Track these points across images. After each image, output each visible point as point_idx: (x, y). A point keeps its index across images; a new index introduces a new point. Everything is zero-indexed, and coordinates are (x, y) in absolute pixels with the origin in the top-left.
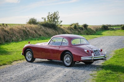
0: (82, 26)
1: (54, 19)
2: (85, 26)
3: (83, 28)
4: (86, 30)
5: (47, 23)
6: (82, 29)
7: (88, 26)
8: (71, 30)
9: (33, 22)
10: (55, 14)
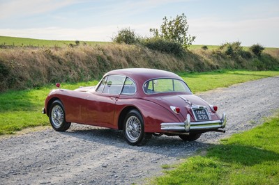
0: (250, 48)
1: (177, 32)
2: (257, 49)
3: (252, 53)
4: (257, 59)
5: (160, 41)
6: (247, 55)
7: (263, 49)
8: (217, 58)
9: (127, 38)
10: (178, 21)
